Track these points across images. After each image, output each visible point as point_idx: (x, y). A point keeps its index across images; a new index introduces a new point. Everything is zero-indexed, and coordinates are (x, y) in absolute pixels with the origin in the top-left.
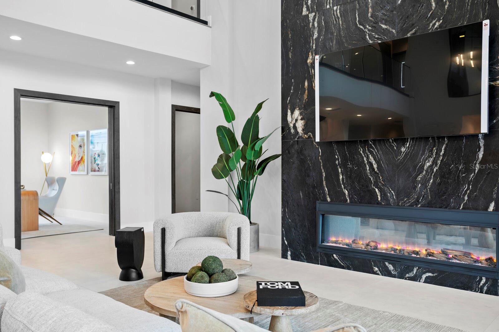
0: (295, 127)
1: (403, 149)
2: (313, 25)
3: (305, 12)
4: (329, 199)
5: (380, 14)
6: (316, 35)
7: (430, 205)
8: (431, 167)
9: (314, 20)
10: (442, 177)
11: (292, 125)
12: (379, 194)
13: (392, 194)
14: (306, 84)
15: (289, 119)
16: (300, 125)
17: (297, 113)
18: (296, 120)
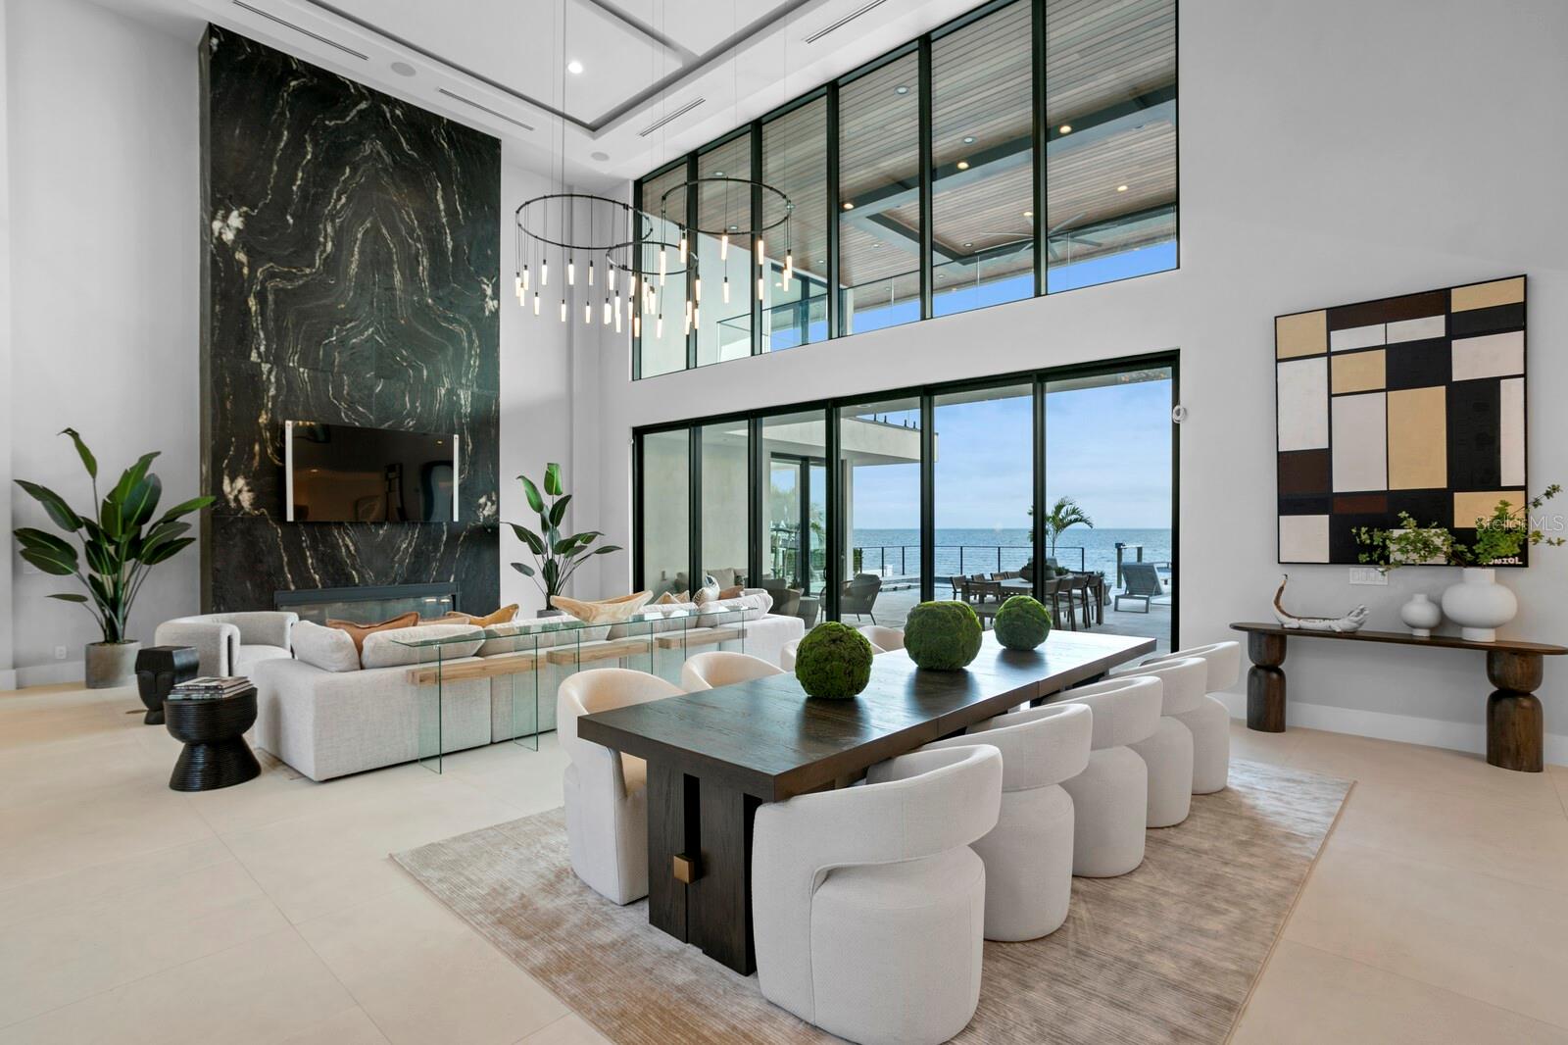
0: (237, 499)
1: (381, 532)
2: (268, 378)
3: (254, 357)
4: (293, 588)
5: (357, 395)
6: (272, 392)
7: (406, 582)
8: (407, 548)
9: (270, 372)
10: (416, 557)
11: (231, 497)
12: (356, 576)
13: (370, 575)
14: (257, 448)
15: (226, 487)
16: (246, 499)
17: (240, 482)
18: (240, 491)
